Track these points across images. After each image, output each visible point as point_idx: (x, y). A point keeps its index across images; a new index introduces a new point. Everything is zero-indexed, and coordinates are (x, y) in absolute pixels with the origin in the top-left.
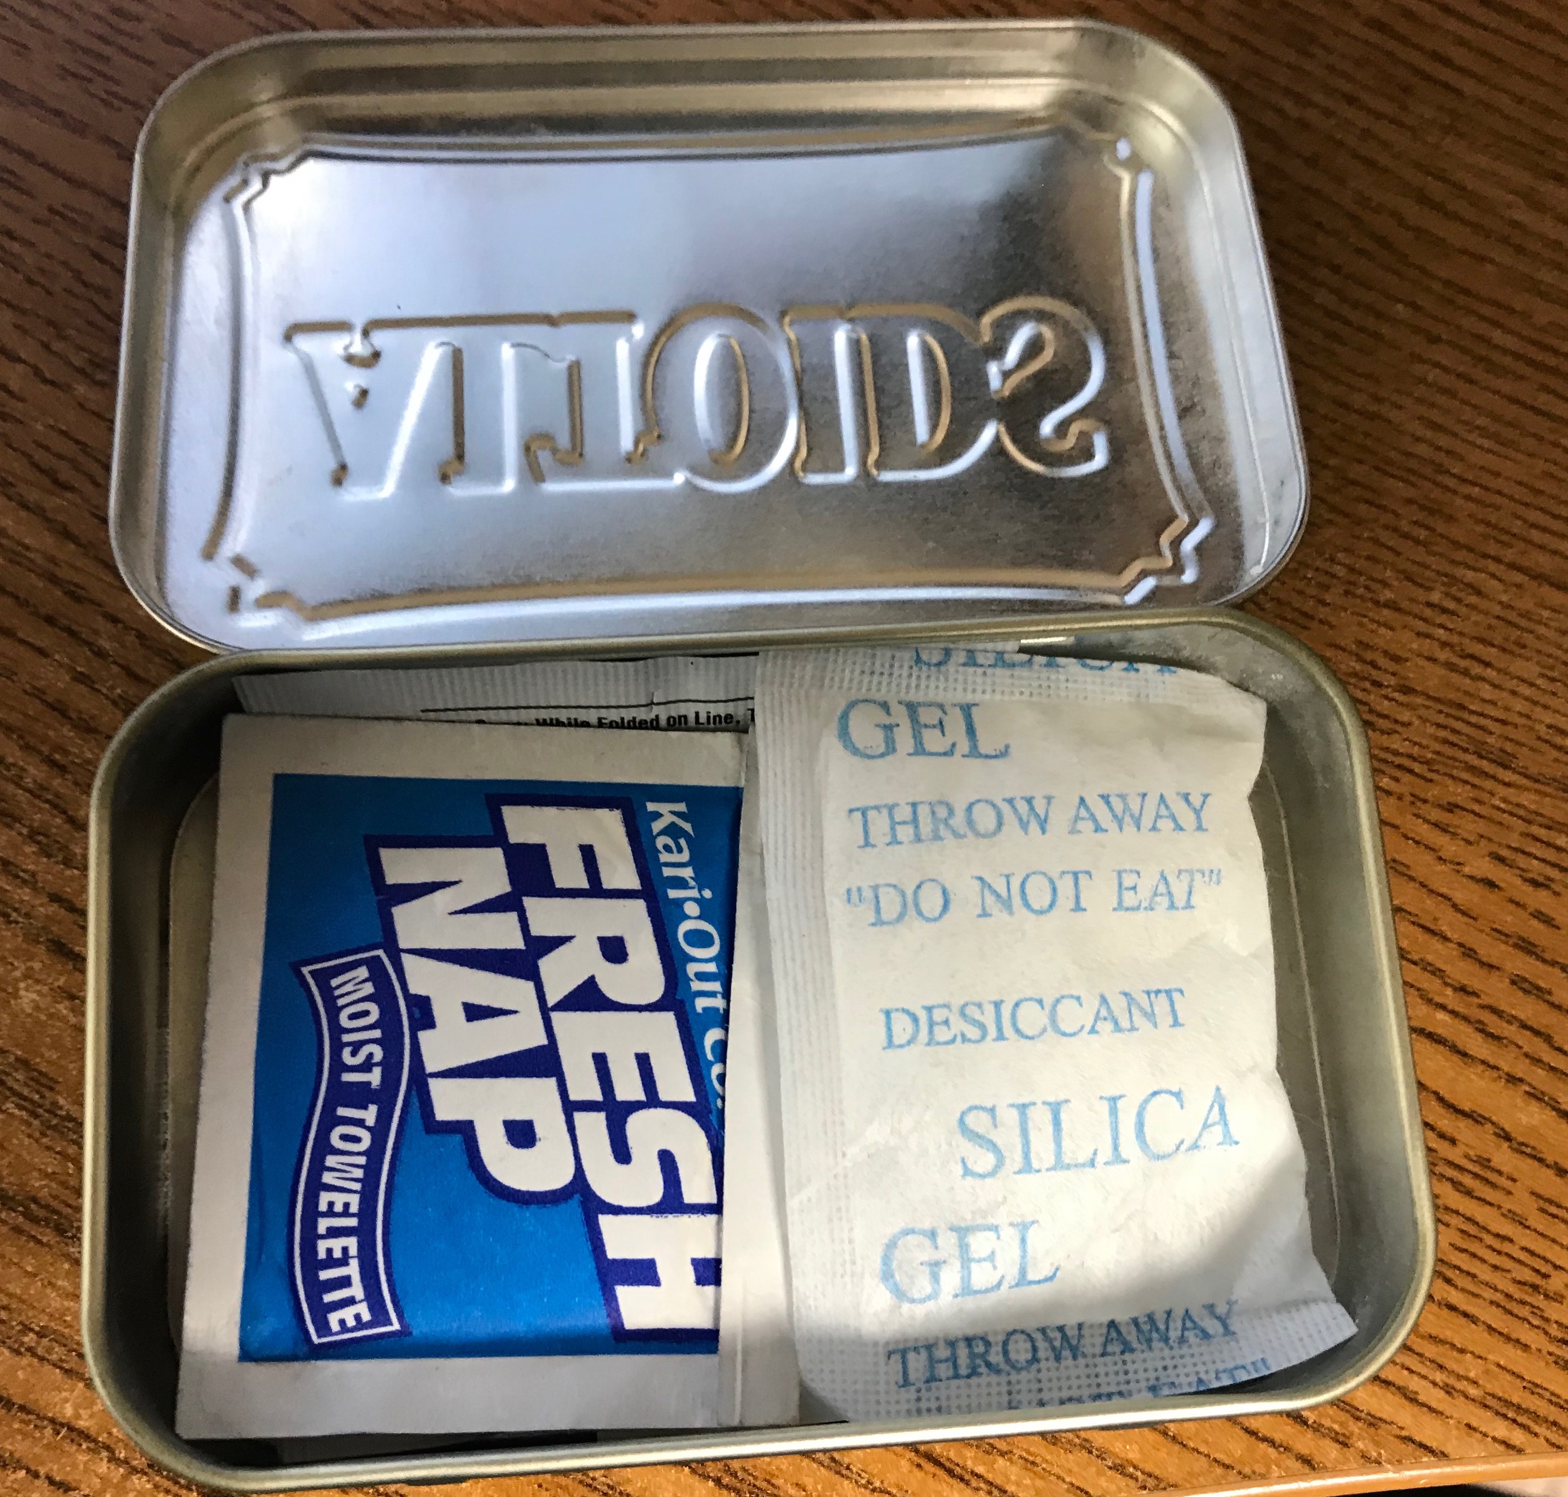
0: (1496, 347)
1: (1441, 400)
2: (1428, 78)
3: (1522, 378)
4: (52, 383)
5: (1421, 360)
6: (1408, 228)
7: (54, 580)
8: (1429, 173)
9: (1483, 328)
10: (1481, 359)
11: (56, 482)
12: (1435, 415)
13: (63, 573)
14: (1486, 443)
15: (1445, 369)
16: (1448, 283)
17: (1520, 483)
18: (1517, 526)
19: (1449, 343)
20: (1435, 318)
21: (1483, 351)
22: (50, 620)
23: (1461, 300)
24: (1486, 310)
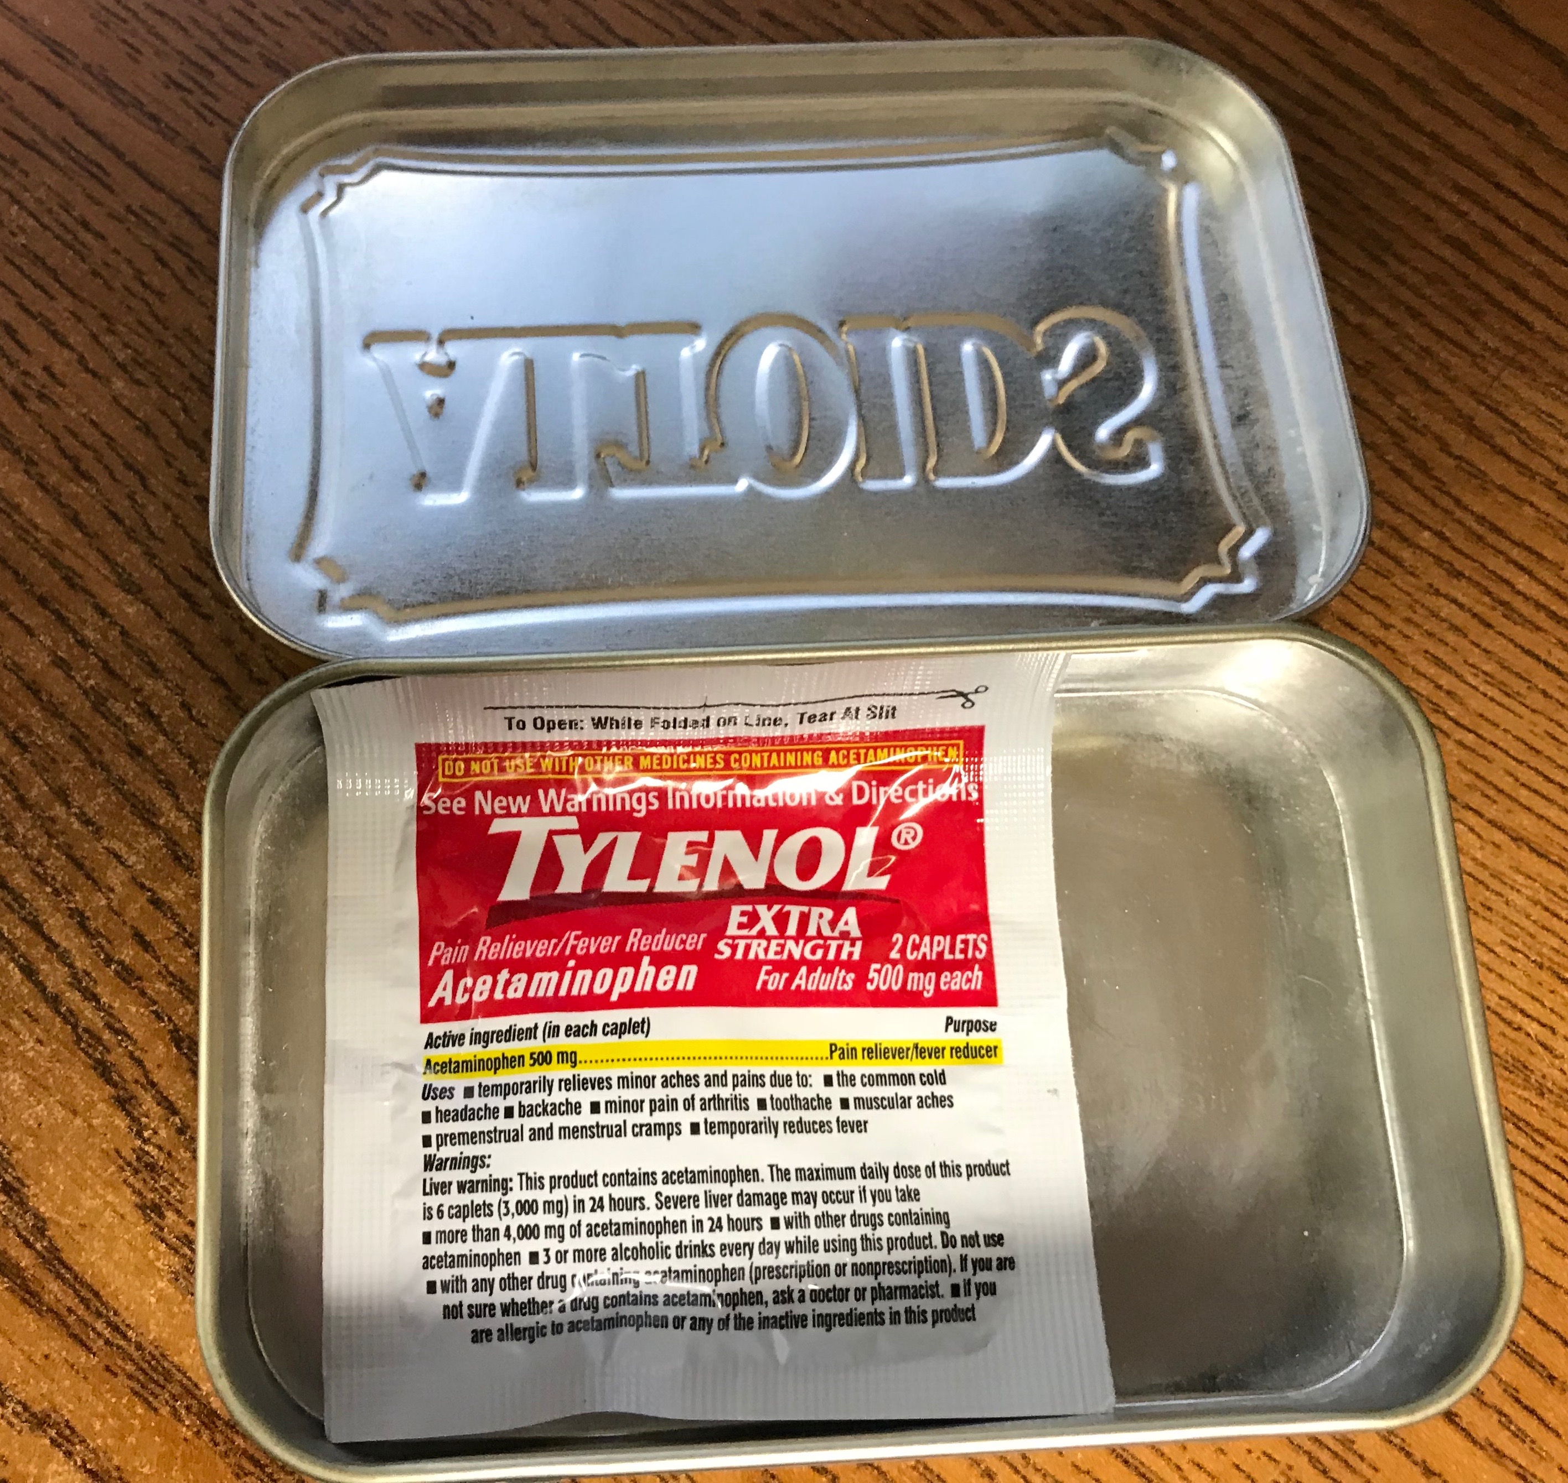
0: (1519, 593)
1: (1451, 638)
2: (1499, 306)
3: (1539, 629)
4: (94, 374)
5: (1437, 593)
6: (1450, 454)
7: (55, 563)
8: (1481, 403)
9: (1509, 572)
10: (1503, 603)
11: (77, 469)
12: (1440, 652)
13: (67, 558)
14: (1492, 692)
15: (1461, 606)
16: (1481, 519)
17: (1517, 738)
18: (1506, 783)
19: (1469, 579)
20: (1460, 552)
21: (1506, 595)
22: (43, 601)
23: (1492, 538)
24: (1515, 553)
